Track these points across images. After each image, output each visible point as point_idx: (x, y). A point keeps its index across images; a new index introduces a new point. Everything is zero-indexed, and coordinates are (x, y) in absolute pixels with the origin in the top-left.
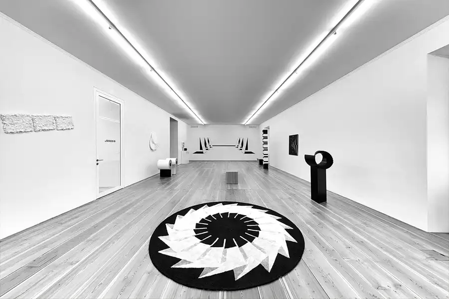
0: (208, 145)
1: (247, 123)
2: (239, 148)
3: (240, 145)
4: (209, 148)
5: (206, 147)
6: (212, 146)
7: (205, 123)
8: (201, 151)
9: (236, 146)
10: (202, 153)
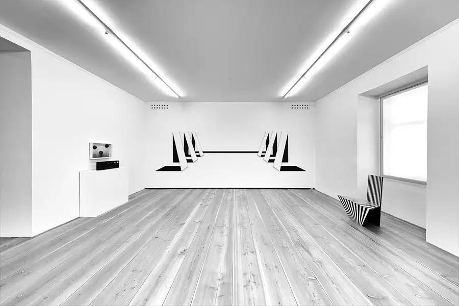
0: (191, 151)
1: (291, 94)
2: (267, 157)
3: (270, 151)
4: (194, 157)
5: (187, 155)
6: (201, 154)
7: (182, 94)
8: (176, 164)
9: (260, 154)
10: (178, 169)
